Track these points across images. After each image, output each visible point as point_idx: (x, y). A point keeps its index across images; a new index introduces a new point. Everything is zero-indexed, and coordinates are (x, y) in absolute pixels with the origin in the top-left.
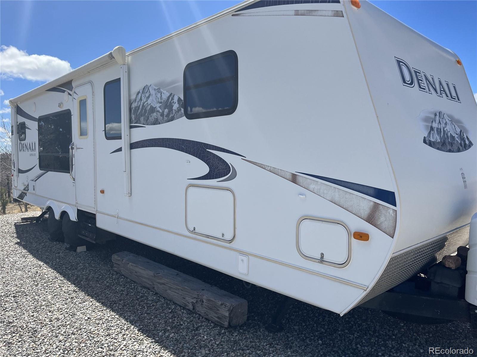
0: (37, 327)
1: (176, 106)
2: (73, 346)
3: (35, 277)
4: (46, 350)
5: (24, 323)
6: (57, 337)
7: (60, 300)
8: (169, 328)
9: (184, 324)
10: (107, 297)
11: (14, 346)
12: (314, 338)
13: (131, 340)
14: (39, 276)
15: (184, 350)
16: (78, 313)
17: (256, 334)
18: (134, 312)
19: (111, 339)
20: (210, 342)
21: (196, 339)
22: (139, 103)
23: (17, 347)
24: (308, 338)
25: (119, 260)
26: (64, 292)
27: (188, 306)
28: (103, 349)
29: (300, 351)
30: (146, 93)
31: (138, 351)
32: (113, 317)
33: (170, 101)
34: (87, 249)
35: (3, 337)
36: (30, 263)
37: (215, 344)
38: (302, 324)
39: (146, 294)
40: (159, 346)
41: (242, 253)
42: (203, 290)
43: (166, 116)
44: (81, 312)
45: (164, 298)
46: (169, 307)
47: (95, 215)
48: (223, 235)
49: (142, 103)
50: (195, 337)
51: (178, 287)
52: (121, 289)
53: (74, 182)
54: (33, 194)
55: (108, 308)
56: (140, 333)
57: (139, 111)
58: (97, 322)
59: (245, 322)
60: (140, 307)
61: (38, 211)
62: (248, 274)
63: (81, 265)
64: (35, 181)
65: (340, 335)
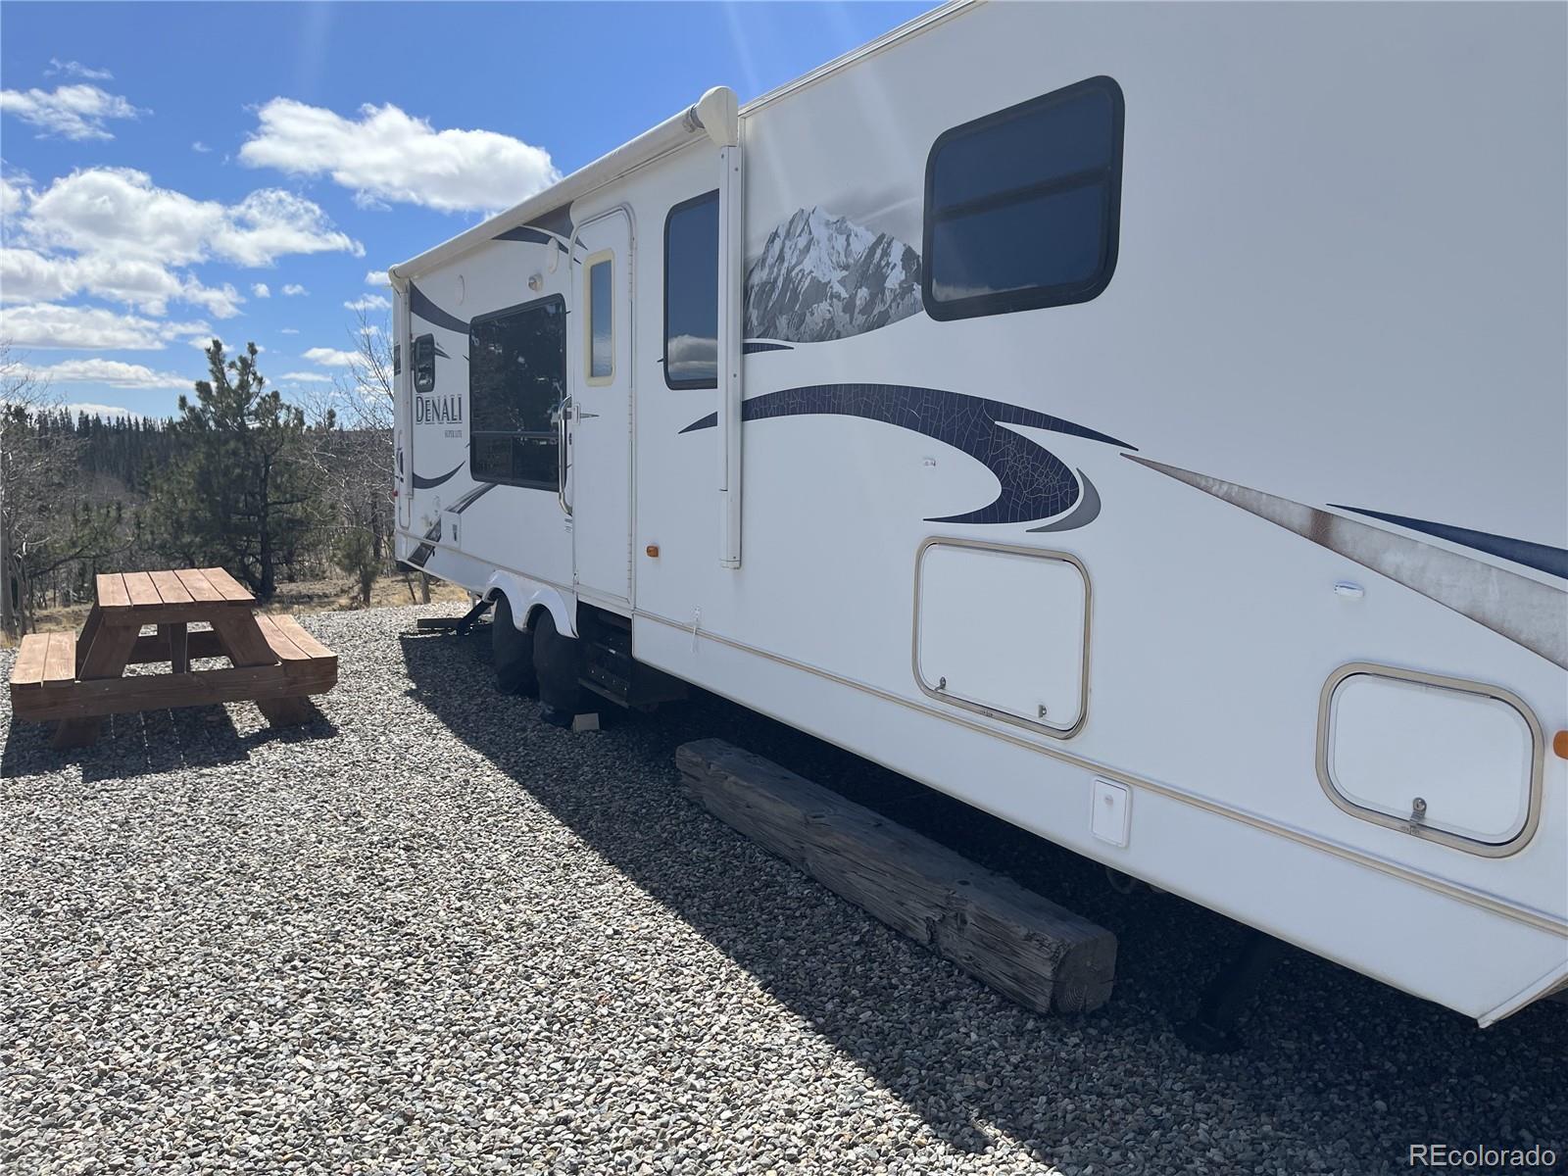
0: (473, 942)
1: (895, 277)
2: (576, 1010)
3: (461, 795)
4: (499, 1014)
5: (436, 927)
6: (528, 978)
7: (534, 868)
8: (855, 992)
9: (901, 987)
10: (666, 875)
11: (411, 992)
12: (1356, 1090)
13: (741, 1016)
14: (473, 792)
15: (907, 1069)
16: (586, 915)
17: (1145, 1050)
18: (746, 928)
19: (684, 1002)
20: (988, 1054)
21: (942, 1038)
22: (775, 270)
23: (419, 997)
24: (1336, 1086)
25: (696, 765)
26: (544, 848)
27: (913, 931)
28: (662, 1030)
29: (1306, 1126)
30: (800, 235)
31: (765, 1050)
32: (685, 936)
33: (875, 261)
34: (604, 724)
35: (382, 963)
36: (446, 754)
37: (1008, 1061)
38: (1310, 1035)
39: (779, 878)
40: (827, 1043)
41: (1109, 775)
42: (965, 883)
43: (860, 312)
44: (591, 910)
45: (834, 895)
46: (854, 925)
47: (629, 621)
48: (1042, 711)
49: (784, 271)
50: (941, 1033)
51: (884, 867)
52: (706, 853)
53: (570, 517)
54: (451, 549)
55: (668, 907)
56: (767, 995)
57: (775, 296)
58: (641, 947)
59: (1105, 1005)
60: (764, 917)
61: (459, 600)
62: (1127, 847)
63: (586, 769)
64: (459, 512)
65: (1452, 1090)
